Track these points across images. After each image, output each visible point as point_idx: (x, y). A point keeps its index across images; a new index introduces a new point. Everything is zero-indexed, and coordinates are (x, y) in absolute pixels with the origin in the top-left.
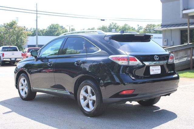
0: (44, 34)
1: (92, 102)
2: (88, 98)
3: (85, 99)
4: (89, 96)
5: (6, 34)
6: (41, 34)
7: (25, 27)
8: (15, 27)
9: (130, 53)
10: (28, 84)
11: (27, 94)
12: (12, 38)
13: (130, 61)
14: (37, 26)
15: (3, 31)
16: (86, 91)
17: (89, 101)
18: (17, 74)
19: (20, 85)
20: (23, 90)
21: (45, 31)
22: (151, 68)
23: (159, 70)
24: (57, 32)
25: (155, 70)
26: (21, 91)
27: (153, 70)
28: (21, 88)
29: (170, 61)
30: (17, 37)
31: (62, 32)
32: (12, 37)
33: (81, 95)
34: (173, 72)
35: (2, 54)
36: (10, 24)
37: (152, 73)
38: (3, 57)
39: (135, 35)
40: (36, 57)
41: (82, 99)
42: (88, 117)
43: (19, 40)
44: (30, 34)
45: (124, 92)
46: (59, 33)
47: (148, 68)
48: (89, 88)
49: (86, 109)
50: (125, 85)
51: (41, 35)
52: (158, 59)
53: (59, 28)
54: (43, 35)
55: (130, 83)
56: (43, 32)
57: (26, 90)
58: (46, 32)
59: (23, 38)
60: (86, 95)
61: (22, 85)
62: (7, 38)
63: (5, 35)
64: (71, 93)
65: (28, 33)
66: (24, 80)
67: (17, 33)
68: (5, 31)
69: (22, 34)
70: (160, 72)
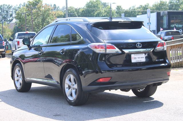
0: (79, 14)
1: (75, 90)
2: (72, 86)
3: (69, 87)
4: (72, 85)
5: (28, 16)
6: (76, 15)
7: (55, 6)
8: (40, 7)
9: (108, 41)
10: (22, 74)
11: (22, 85)
12: (36, 21)
13: (107, 49)
14: (67, 4)
15: (25, 12)
16: (70, 80)
17: (73, 90)
18: (12, 63)
19: (16, 76)
20: (18, 81)
21: (80, 11)
22: (133, 56)
23: (143, 58)
24: (97, 12)
25: (138, 58)
26: (16, 82)
27: (135, 58)
28: (16, 79)
29: (159, 48)
30: (42, 19)
31: (104, 12)
32: (36, 19)
33: (66, 83)
34: (162, 60)
35: (17, 42)
36: (34, 3)
37: (133, 61)
38: (19, 46)
39: (120, 22)
40: (29, 46)
41: (67, 88)
42: (71, 106)
43: (45, 24)
44: (62, 15)
45: (101, 80)
46: (100, 12)
47: (129, 55)
48: (72, 77)
49: (70, 98)
50: (102, 73)
51: (76, 17)
52: (141, 46)
53: (100, 6)
54: (79, 16)
55: (108, 71)
56: (78, 12)
57: (21, 81)
58: (83, 11)
59: (50, 20)
60: (70, 84)
61: (18, 76)
62: (29, 21)
63: (28, 18)
64: (57, 82)
65: (59, 13)
66: (19, 71)
67: (43, 15)
68: (27, 12)
69: (48, 15)
70: (144, 60)
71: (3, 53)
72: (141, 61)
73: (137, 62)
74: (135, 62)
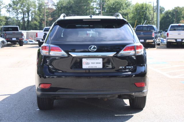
22: (84, 60)
23: (100, 63)
27: (88, 63)
34: (131, 67)
52: (96, 50)
70: (100, 66)
71: (152, 44)
72: (96, 67)
73: (89, 68)
74: (88, 68)
